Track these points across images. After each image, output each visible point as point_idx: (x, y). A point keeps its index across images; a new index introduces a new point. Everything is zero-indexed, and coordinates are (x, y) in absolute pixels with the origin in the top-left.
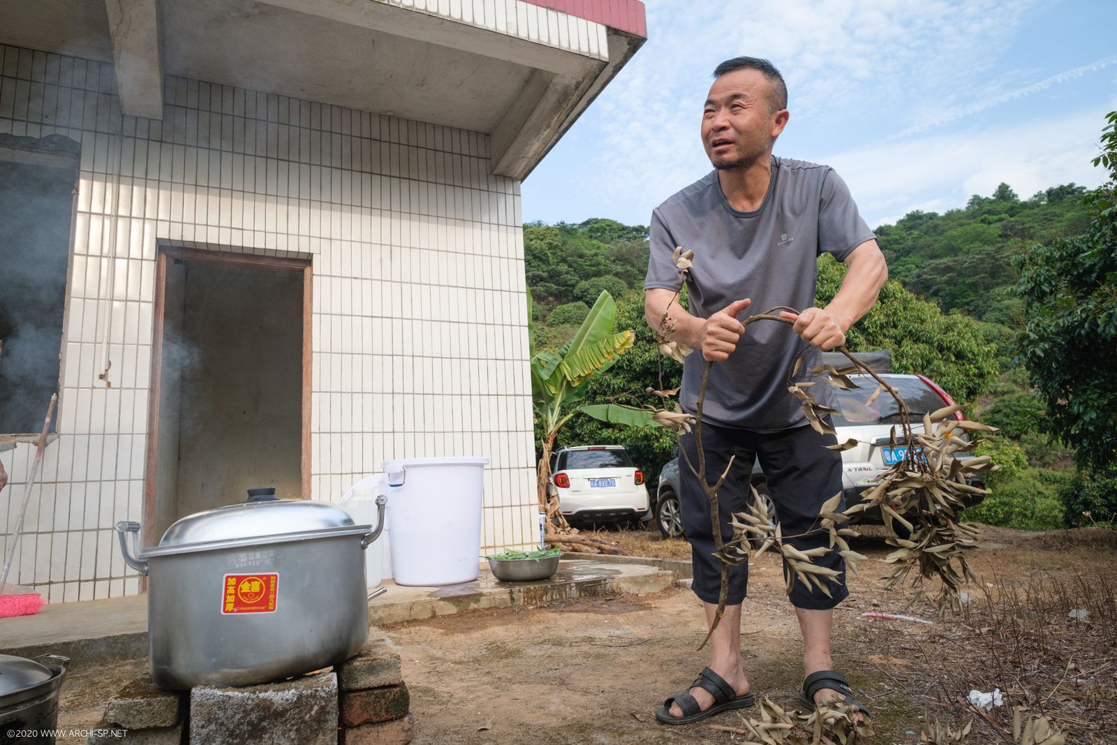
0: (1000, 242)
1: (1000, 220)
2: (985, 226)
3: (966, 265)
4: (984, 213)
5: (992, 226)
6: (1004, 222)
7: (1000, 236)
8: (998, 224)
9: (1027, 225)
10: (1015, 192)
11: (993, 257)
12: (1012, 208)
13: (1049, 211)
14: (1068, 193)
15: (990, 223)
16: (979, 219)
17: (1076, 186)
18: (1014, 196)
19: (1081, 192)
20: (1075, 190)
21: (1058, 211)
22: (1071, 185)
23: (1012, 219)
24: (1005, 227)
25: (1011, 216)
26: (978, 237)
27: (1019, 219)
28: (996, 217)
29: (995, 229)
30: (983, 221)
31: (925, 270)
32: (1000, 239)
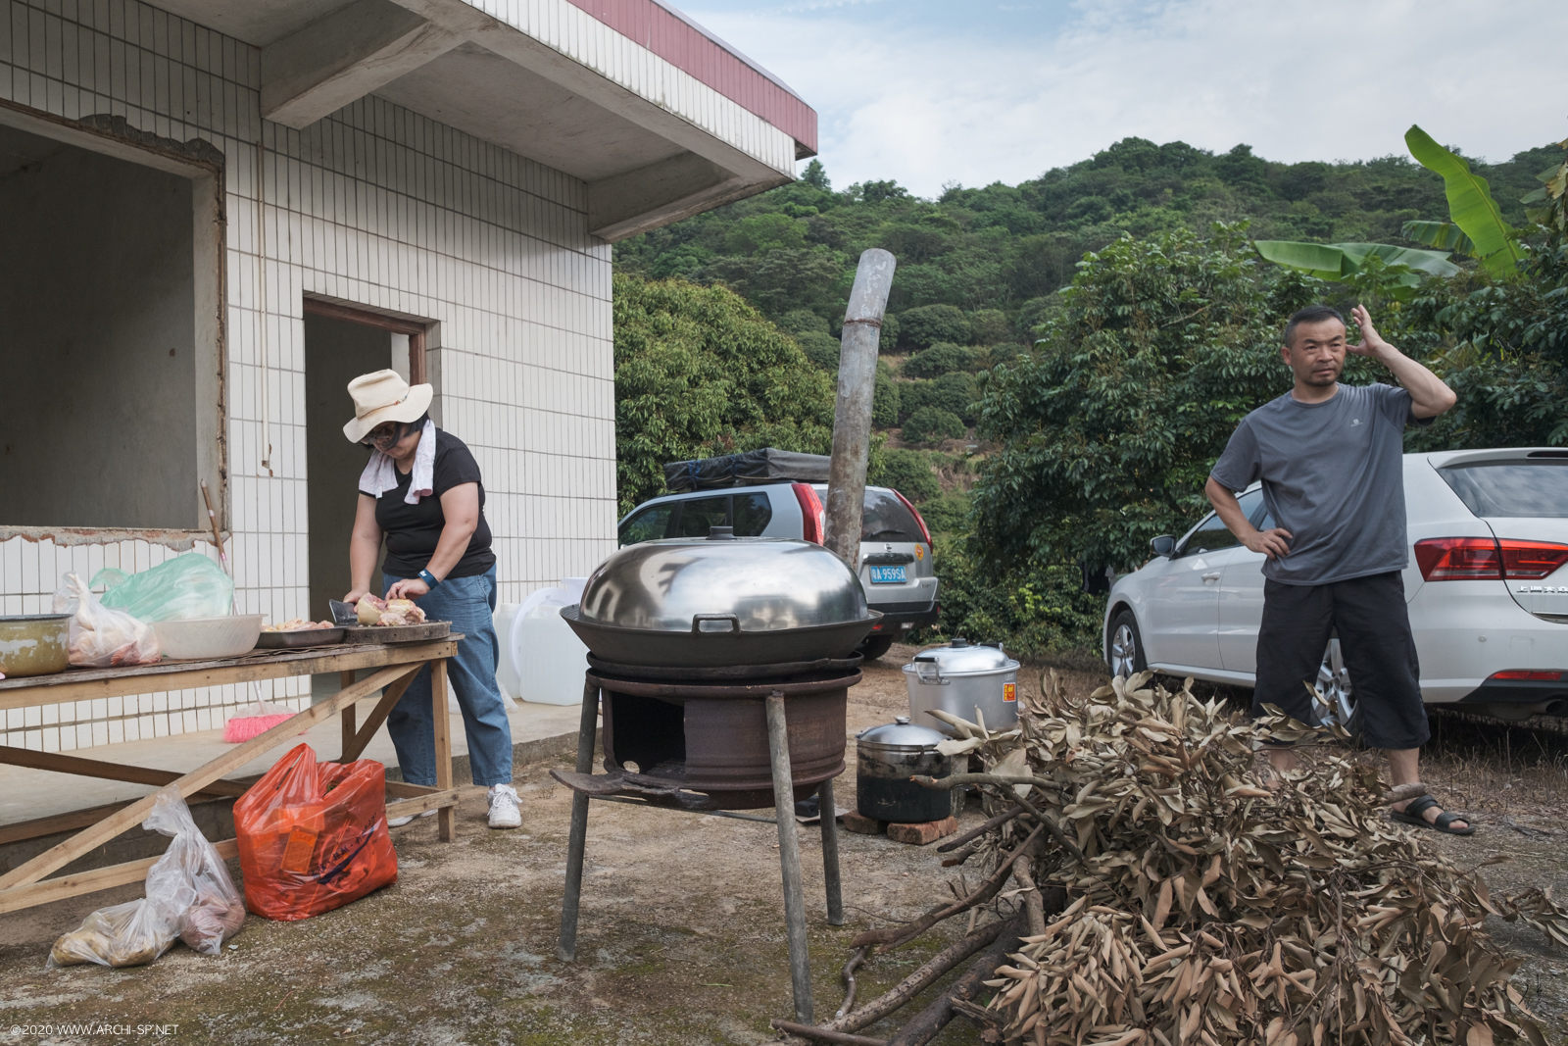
0: (804, 246)
1: (808, 214)
2: (790, 219)
3: (761, 271)
4: (790, 199)
5: (798, 220)
6: (813, 218)
7: (806, 238)
8: (805, 220)
9: (838, 229)
10: (828, 176)
11: (795, 267)
12: (823, 200)
13: (864, 214)
14: (888, 194)
15: (795, 216)
16: (783, 206)
17: (897, 186)
18: (827, 181)
19: (901, 196)
20: (895, 191)
21: (873, 215)
22: (892, 183)
23: (821, 216)
24: (813, 227)
25: (821, 212)
26: (779, 233)
27: (829, 218)
28: (803, 209)
29: (800, 227)
30: (787, 211)
31: (710, 267)
32: (804, 242)
